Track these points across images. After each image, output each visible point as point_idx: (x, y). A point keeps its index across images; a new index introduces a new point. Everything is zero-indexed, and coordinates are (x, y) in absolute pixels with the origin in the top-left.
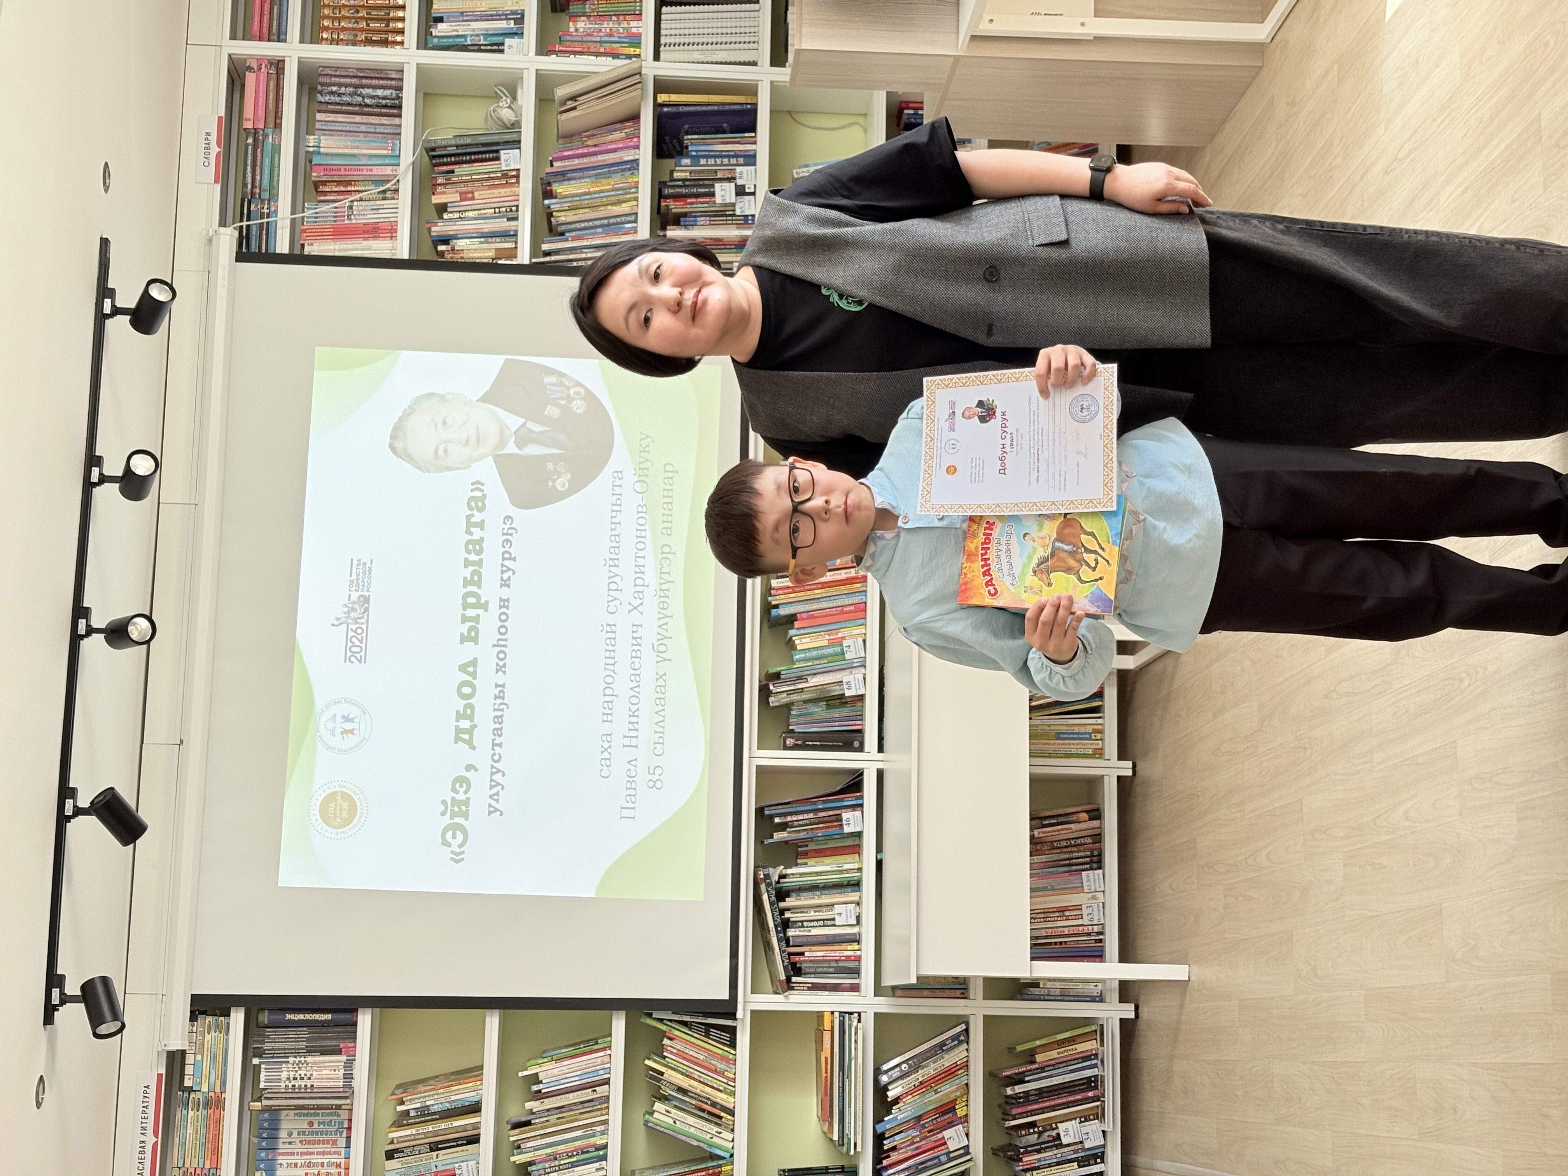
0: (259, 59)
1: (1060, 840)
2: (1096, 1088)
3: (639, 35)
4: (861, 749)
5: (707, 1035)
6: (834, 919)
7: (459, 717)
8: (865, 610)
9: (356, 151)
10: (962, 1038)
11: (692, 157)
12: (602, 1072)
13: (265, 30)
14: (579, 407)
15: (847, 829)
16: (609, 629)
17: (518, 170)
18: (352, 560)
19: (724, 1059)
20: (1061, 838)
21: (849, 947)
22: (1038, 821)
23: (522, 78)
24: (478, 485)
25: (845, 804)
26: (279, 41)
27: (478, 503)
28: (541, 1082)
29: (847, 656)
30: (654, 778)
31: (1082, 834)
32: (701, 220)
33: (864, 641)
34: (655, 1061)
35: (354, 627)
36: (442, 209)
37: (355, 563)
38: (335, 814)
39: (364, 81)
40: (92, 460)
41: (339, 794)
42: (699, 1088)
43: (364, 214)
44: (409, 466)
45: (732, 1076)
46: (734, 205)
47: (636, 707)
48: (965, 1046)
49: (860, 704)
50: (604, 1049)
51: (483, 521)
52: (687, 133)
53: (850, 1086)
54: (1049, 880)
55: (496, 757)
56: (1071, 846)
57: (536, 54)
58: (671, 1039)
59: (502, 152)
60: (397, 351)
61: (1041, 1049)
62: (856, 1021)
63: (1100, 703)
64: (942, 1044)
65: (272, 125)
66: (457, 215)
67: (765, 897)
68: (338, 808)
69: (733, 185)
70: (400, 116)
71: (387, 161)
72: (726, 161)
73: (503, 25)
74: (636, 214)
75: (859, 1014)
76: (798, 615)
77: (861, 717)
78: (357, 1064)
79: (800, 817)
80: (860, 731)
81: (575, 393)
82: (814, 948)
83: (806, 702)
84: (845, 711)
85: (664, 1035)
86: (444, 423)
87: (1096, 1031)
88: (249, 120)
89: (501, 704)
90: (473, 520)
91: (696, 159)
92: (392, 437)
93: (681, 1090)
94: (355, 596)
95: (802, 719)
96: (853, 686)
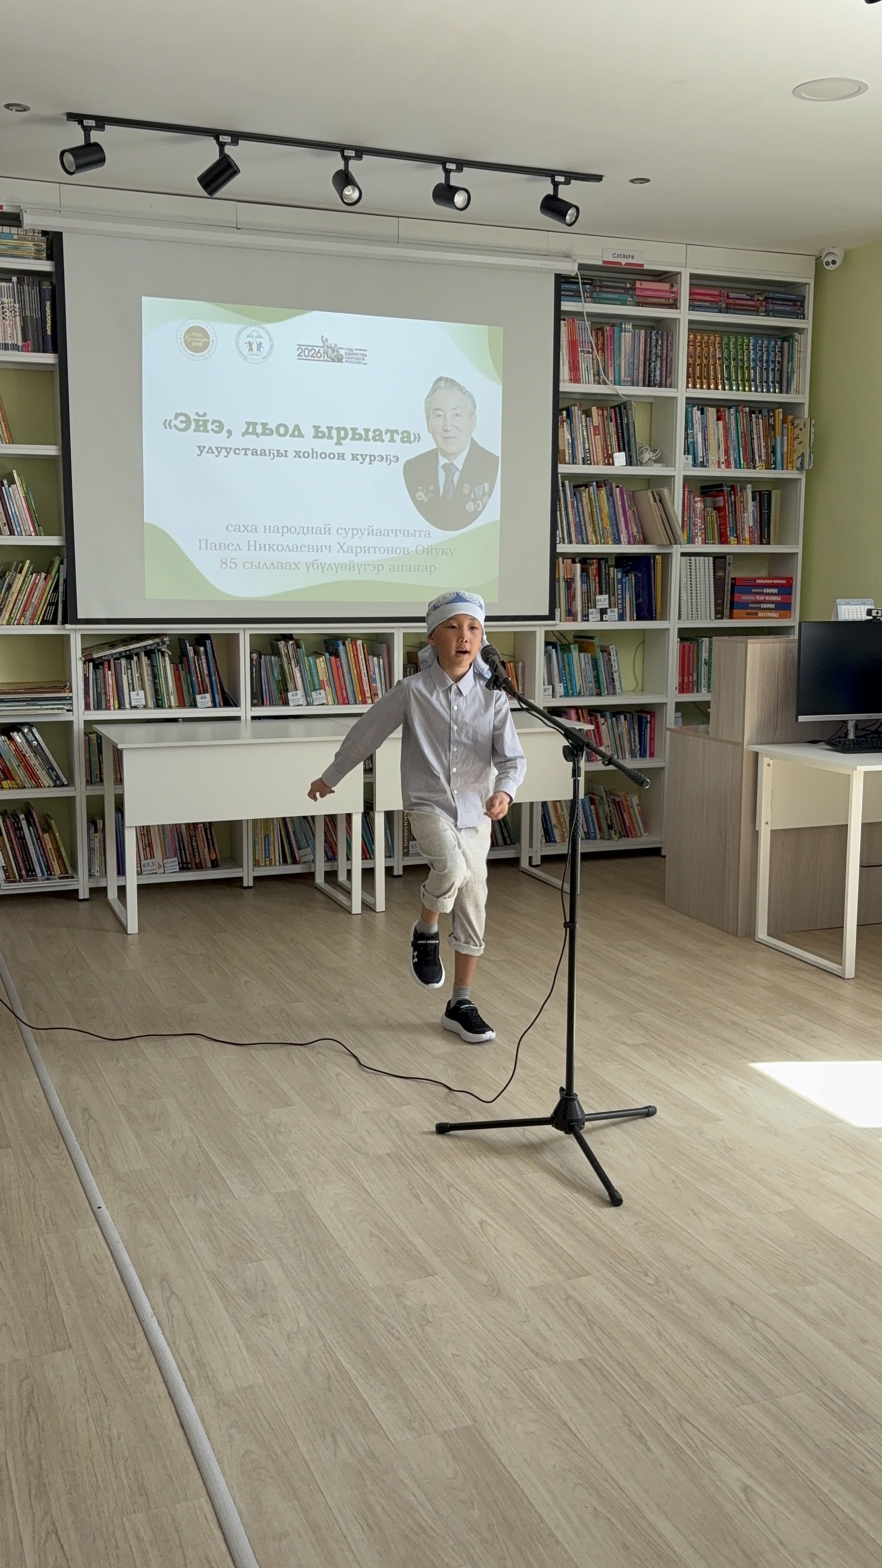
0: (677, 293)
1: (196, 841)
2: (28, 876)
3: (693, 543)
4: (253, 705)
5: (50, 604)
6: (134, 690)
7: (264, 425)
8: (344, 704)
9: (623, 356)
10: (58, 782)
11: (622, 579)
12: (19, 530)
13: (698, 297)
14: (470, 507)
15: (198, 697)
16: (327, 529)
17: (613, 464)
18: (366, 350)
19: (34, 616)
20: (199, 842)
21: (116, 702)
22: (208, 826)
23: (668, 467)
24: (418, 438)
25: (216, 696)
26: (690, 306)
27: (407, 438)
28: (9, 486)
29: (314, 693)
30: (228, 563)
31: (202, 856)
32: (585, 586)
33: (323, 704)
34: (29, 567)
35: (321, 351)
36: (588, 414)
37: (364, 353)
38: (194, 337)
39: (664, 362)
40: (461, 164)
41: (208, 340)
42: (12, 599)
43: (585, 362)
44: (429, 390)
45: (21, 622)
46: (595, 607)
47: (275, 549)
48: (52, 784)
49: (281, 703)
50: (35, 531)
51: (395, 441)
52: (635, 576)
53: (22, 706)
54: (170, 836)
55: (237, 451)
56: (193, 849)
57: (684, 476)
58: (45, 578)
59: (623, 454)
60: (501, 382)
61: (52, 837)
62: (67, 707)
63: (289, 862)
64: (53, 769)
65: (638, 301)
66: (584, 424)
67: (151, 642)
68: (199, 339)
69: (607, 606)
70: (644, 385)
71: (617, 377)
72: (620, 601)
73: (700, 454)
74: (588, 543)
75: (71, 711)
76: (338, 659)
77: (272, 704)
78: (16, 353)
79: (205, 665)
80: (263, 704)
81: (479, 504)
82: (114, 677)
83: (282, 667)
84: (275, 693)
85: (48, 572)
86: (457, 415)
87: (67, 873)
88: (641, 285)
89: (274, 454)
90: (395, 434)
91: (620, 581)
92: (447, 379)
93: (10, 586)
94: (342, 352)
95: (268, 664)
96: (295, 697)
